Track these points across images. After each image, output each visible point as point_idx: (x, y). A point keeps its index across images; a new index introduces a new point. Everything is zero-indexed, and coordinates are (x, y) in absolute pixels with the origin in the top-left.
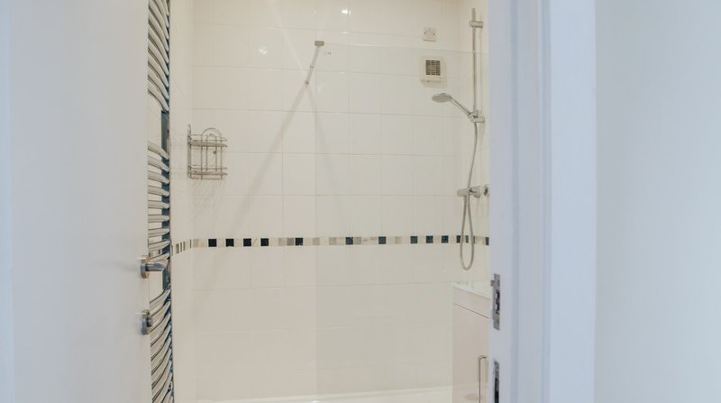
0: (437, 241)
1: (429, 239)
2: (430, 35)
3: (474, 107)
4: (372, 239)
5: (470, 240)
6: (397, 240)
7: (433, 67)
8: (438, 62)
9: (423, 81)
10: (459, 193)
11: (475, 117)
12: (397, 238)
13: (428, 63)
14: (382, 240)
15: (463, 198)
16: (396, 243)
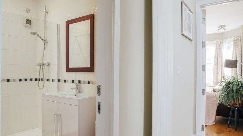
0: (29, 80)
1: (26, 80)
2: (28, 11)
3: (44, 37)
4: (4, 80)
5: (43, 80)
6: (14, 80)
7: (29, 22)
8: (31, 20)
9: (25, 26)
10: (38, 65)
11: (45, 41)
12: (14, 79)
13: (27, 20)
14: (8, 81)
15: (39, 66)
16: (14, 81)
